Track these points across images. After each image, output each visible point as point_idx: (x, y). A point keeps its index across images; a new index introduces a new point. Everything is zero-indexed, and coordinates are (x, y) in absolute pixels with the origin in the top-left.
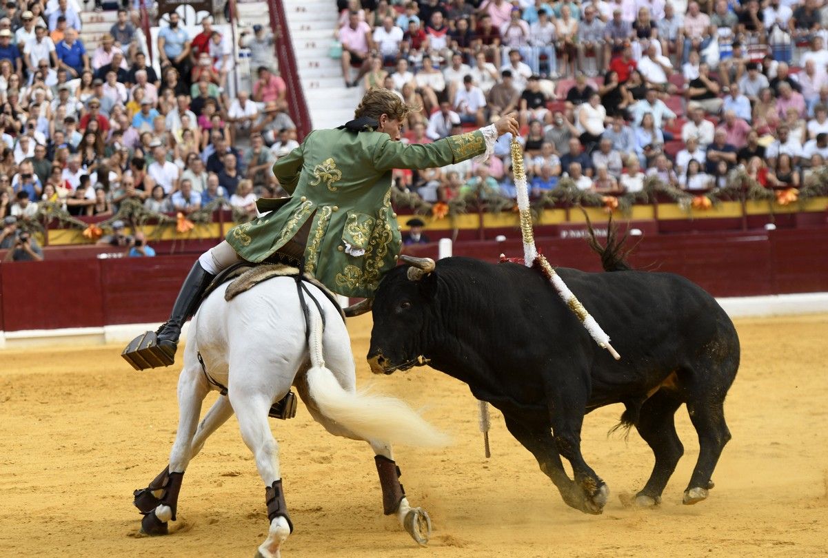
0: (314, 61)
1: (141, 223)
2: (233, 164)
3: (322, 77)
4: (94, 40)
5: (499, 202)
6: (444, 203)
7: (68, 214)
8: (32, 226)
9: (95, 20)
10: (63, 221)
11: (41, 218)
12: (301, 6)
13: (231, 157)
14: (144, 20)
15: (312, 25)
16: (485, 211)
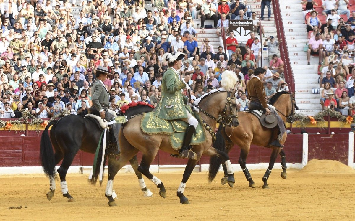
0: (296, 53)
3: (299, 60)
4: (201, 41)
6: (351, 116)
9: (202, 32)
12: (291, 29)
14: (222, 33)
15: (295, 37)
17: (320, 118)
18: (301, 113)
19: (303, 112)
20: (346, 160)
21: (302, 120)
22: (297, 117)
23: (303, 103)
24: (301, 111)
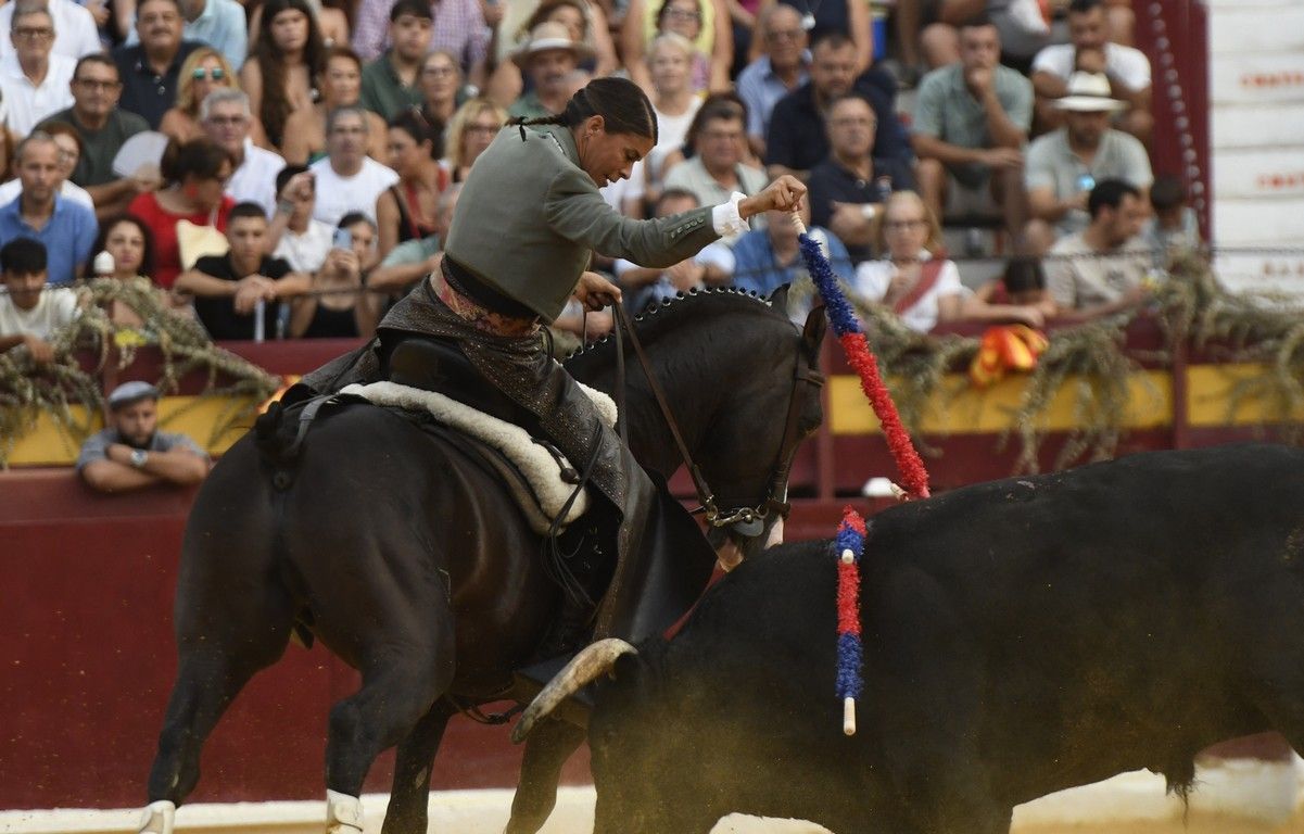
2: (866, 135)
7: (201, 330)
8: (53, 378)
10: (178, 358)
11: (87, 347)
13: (856, 108)
18: (1270, 284)
19: (1285, 272)
21: (1284, 355)
22: (1235, 330)
23: (1285, 190)
24: (1268, 270)
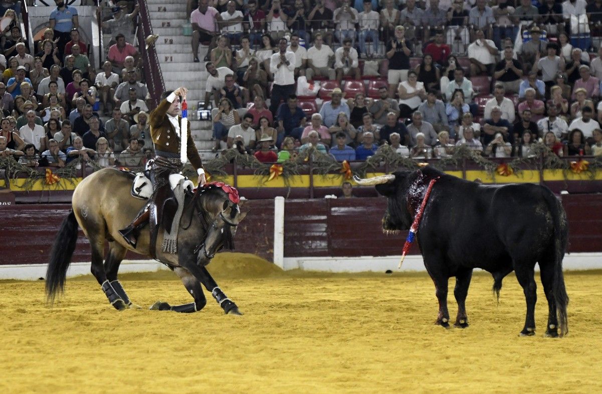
0: (169, 38)
1: (14, 175)
3: (176, 52)
5: (327, 165)
15: (167, 6)
16: (315, 172)
17: (218, 169)
20: (268, 252)
